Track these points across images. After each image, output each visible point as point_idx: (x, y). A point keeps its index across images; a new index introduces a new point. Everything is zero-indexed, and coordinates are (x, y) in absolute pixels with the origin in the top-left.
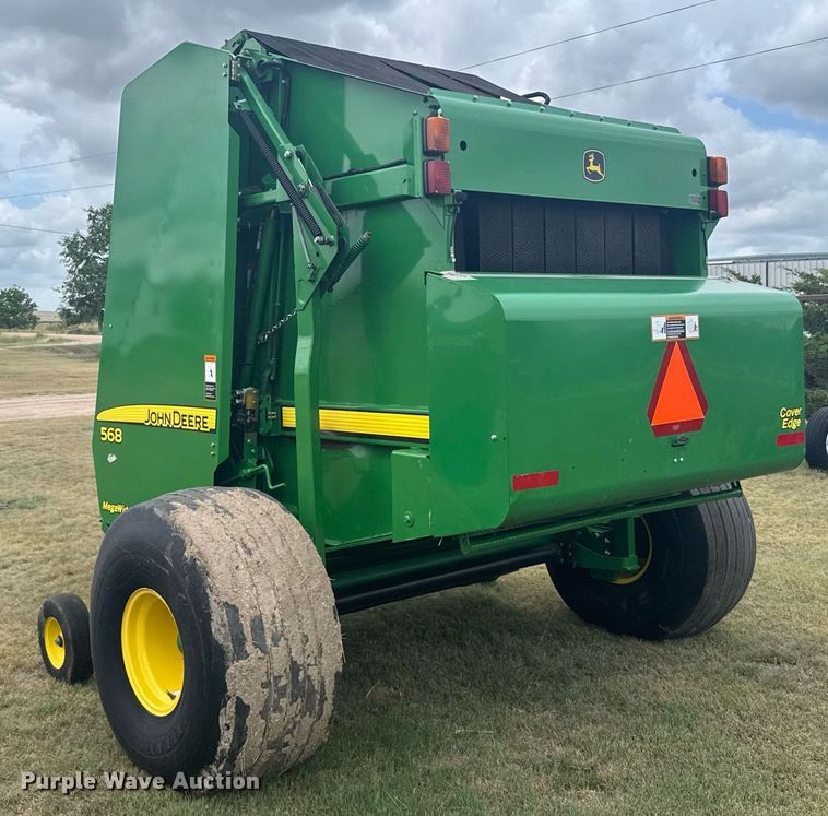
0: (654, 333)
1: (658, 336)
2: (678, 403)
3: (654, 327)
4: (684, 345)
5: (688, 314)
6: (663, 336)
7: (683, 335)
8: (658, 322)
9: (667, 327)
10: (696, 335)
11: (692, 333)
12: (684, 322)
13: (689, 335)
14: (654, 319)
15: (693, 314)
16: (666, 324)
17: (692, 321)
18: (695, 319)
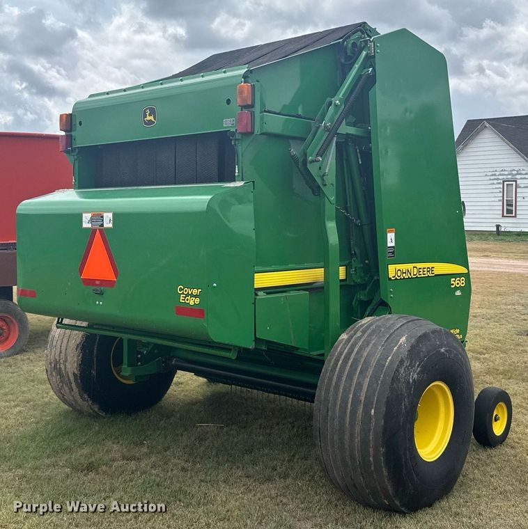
0: (84, 223)
1: (86, 225)
2: (98, 267)
3: (84, 219)
4: (103, 231)
5: (106, 212)
6: (89, 226)
7: (102, 225)
8: (86, 217)
9: (91, 221)
10: (110, 225)
11: (108, 224)
12: (102, 217)
13: (106, 225)
14: (84, 215)
15: (108, 212)
16: (92, 218)
17: (108, 217)
18: (110, 215)
